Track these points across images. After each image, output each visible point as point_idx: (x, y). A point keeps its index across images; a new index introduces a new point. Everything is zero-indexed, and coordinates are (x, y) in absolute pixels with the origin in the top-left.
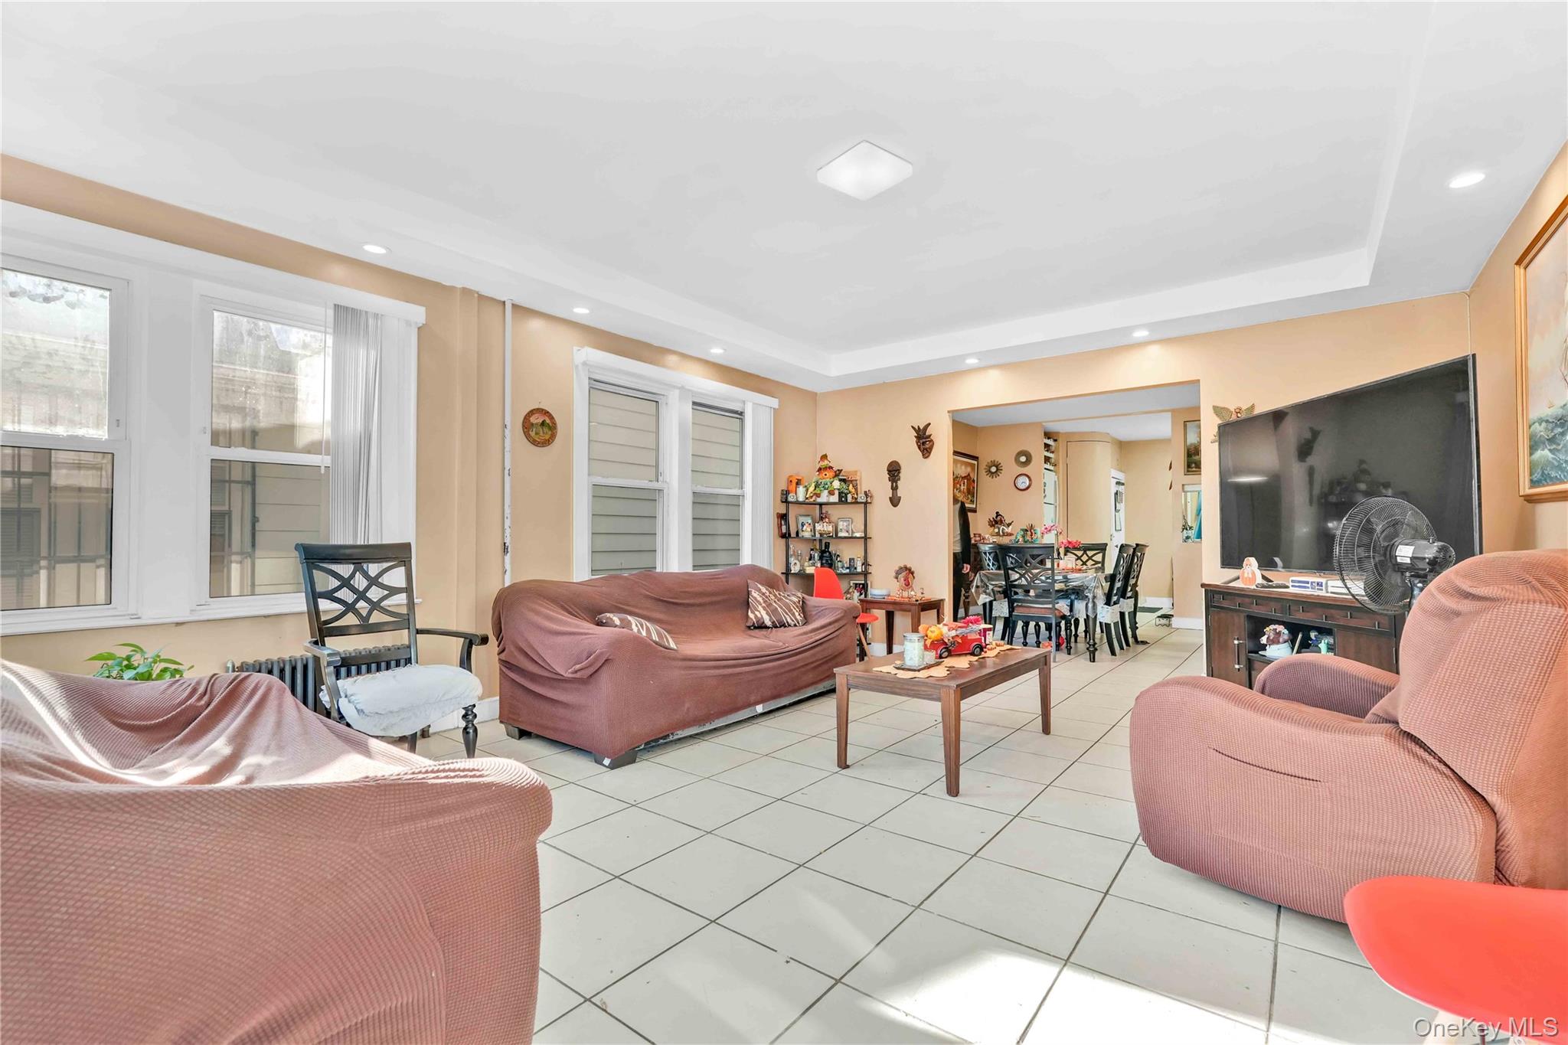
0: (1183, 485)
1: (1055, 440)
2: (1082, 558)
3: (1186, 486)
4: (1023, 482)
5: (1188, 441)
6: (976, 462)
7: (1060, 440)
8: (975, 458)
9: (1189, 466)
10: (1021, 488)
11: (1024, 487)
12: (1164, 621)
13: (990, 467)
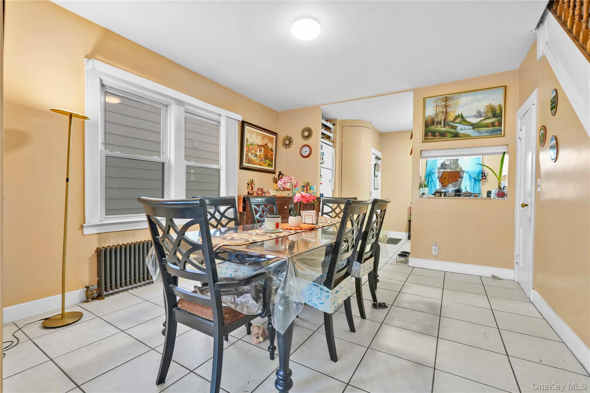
0: (421, 151)
1: (334, 125)
2: (336, 211)
3: (423, 152)
4: (306, 151)
5: (426, 114)
6: (274, 137)
7: (338, 124)
8: (275, 134)
9: (426, 135)
10: (305, 155)
11: (307, 155)
12: (403, 259)
13: (285, 141)
